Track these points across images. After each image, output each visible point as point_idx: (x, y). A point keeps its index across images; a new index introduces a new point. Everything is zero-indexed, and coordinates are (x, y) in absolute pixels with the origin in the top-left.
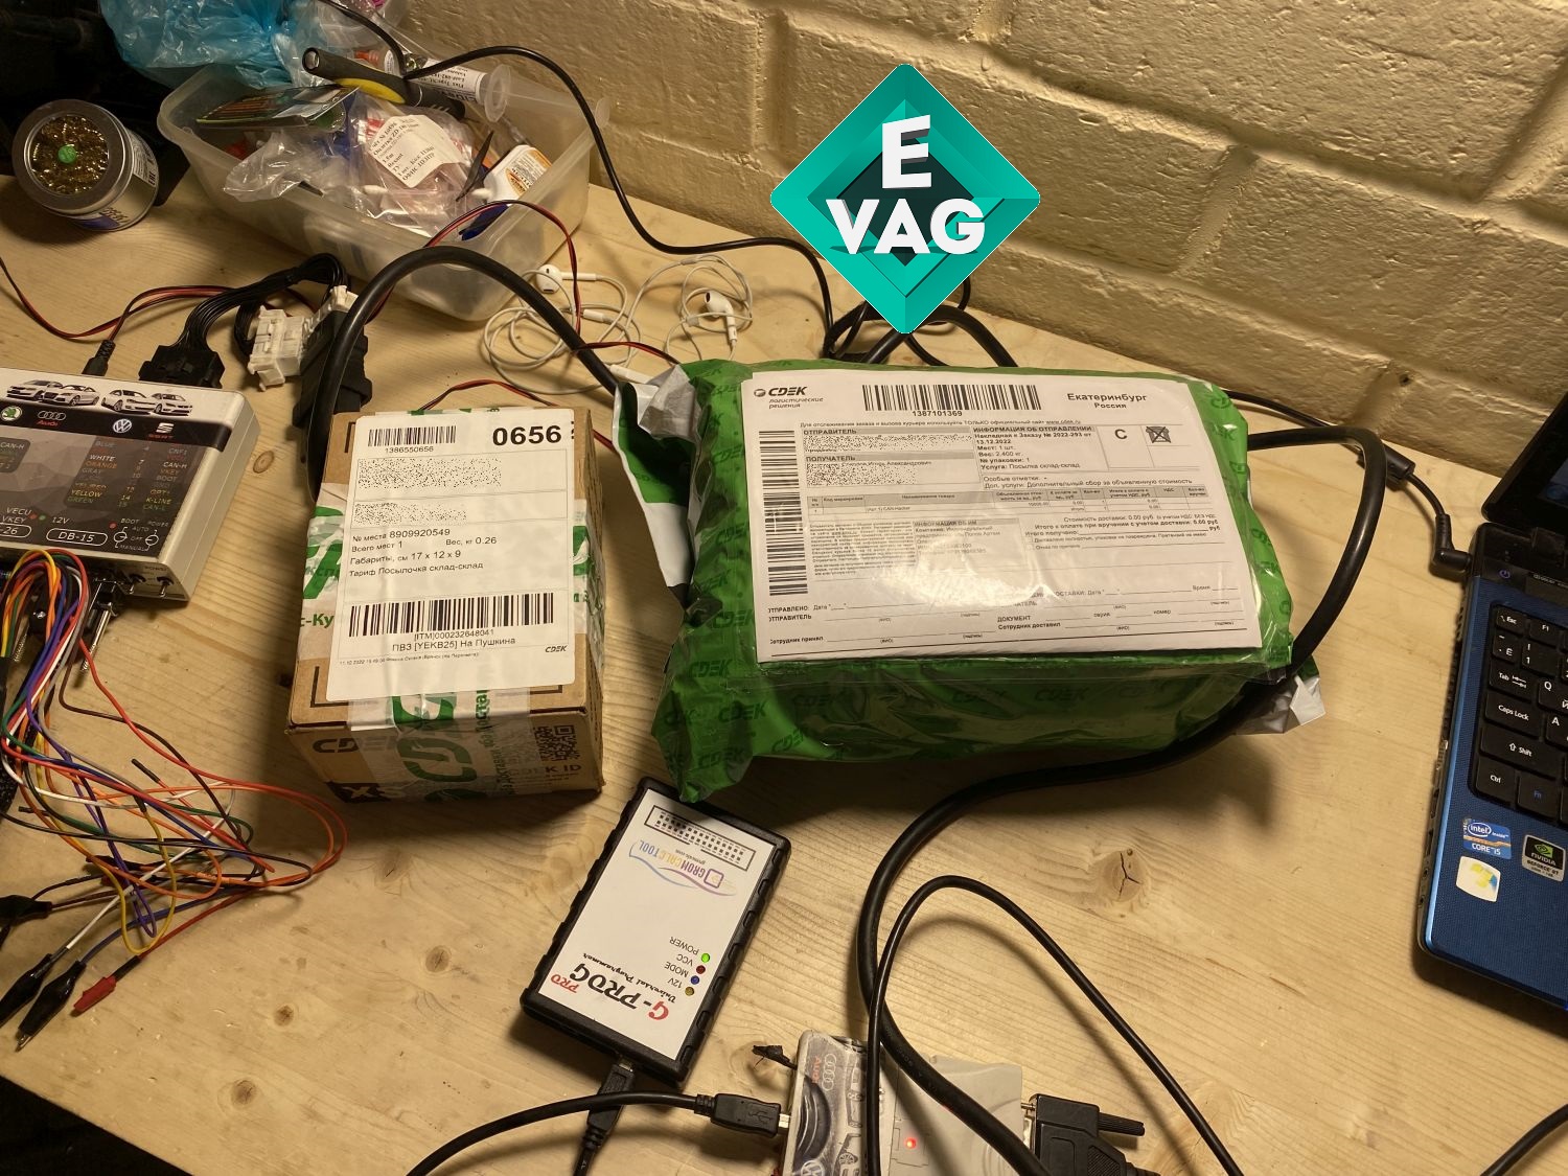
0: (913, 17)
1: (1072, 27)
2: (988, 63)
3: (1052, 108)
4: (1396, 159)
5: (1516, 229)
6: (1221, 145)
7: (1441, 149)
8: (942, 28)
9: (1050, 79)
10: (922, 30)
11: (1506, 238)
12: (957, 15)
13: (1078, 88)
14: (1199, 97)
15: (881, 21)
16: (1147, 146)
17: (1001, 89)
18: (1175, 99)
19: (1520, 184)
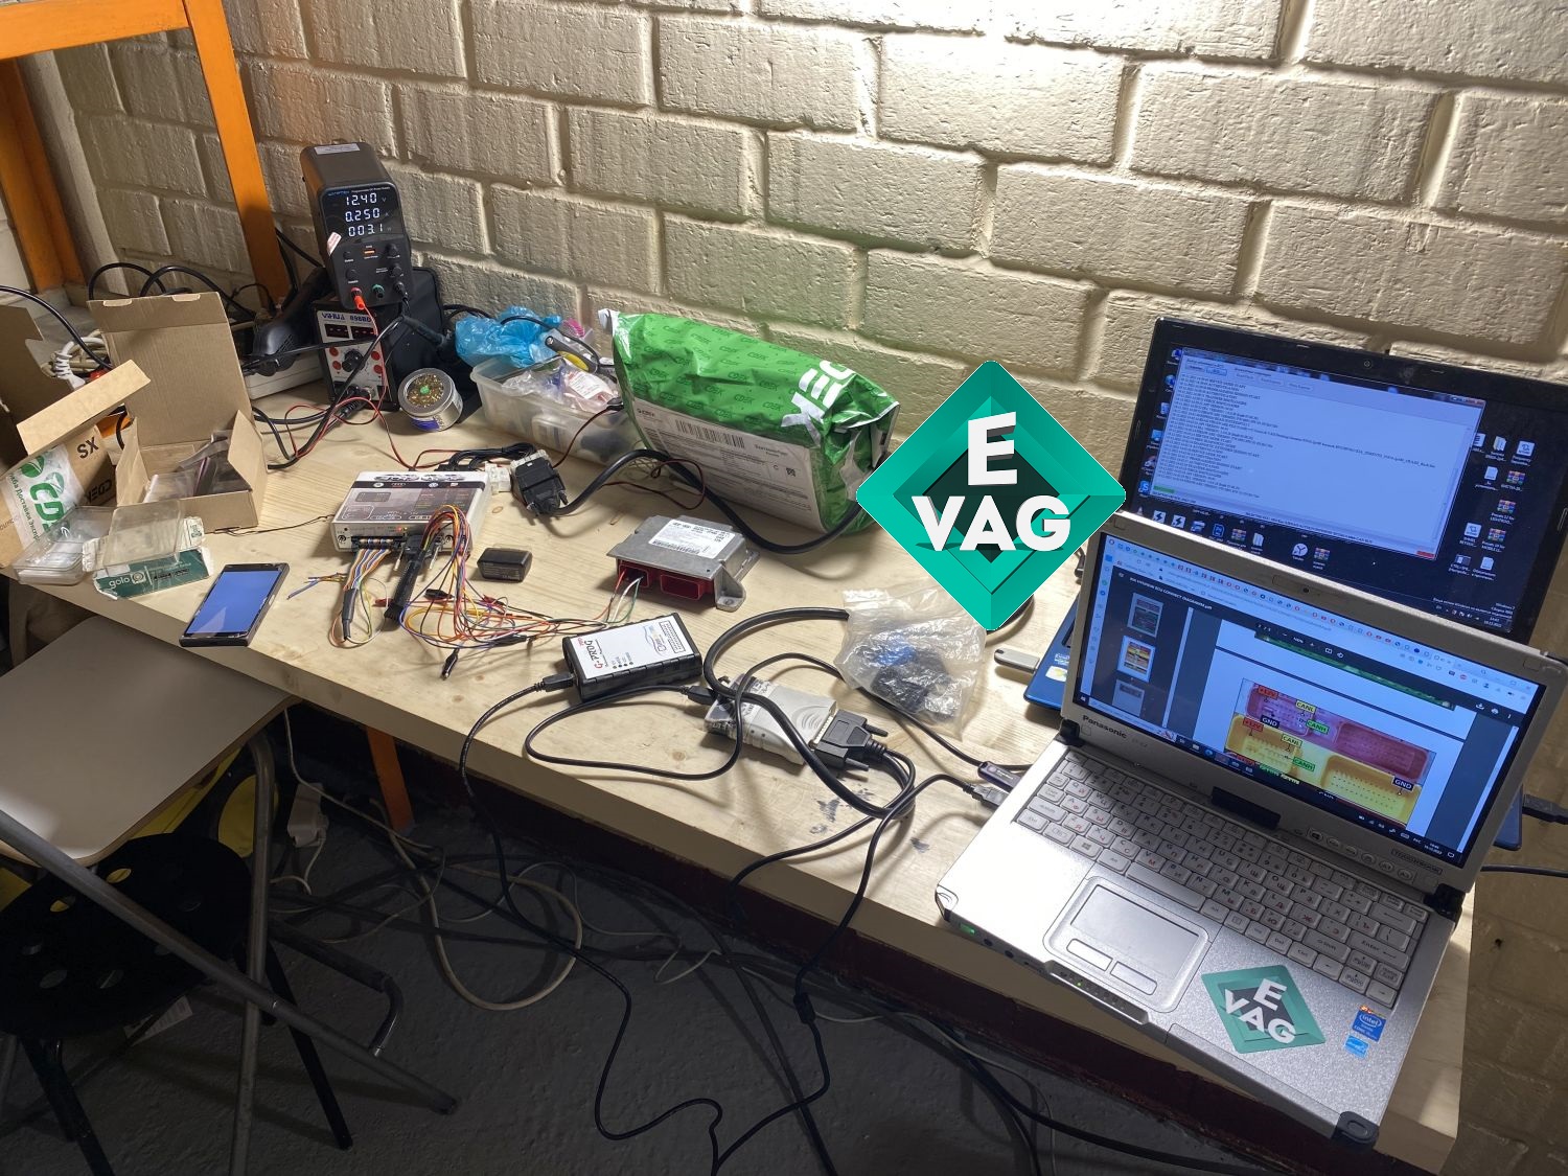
0: (823, 320)
1: (888, 317)
2: (856, 339)
3: (886, 357)
4: (1034, 364)
5: (1096, 394)
6: (962, 367)
7: (1051, 357)
8: (835, 324)
9: (884, 343)
10: (827, 327)
11: (1093, 399)
12: (841, 317)
13: (896, 346)
14: (946, 344)
15: (809, 324)
16: (931, 371)
17: (863, 350)
18: (937, 346)
19: (1090, 372)
